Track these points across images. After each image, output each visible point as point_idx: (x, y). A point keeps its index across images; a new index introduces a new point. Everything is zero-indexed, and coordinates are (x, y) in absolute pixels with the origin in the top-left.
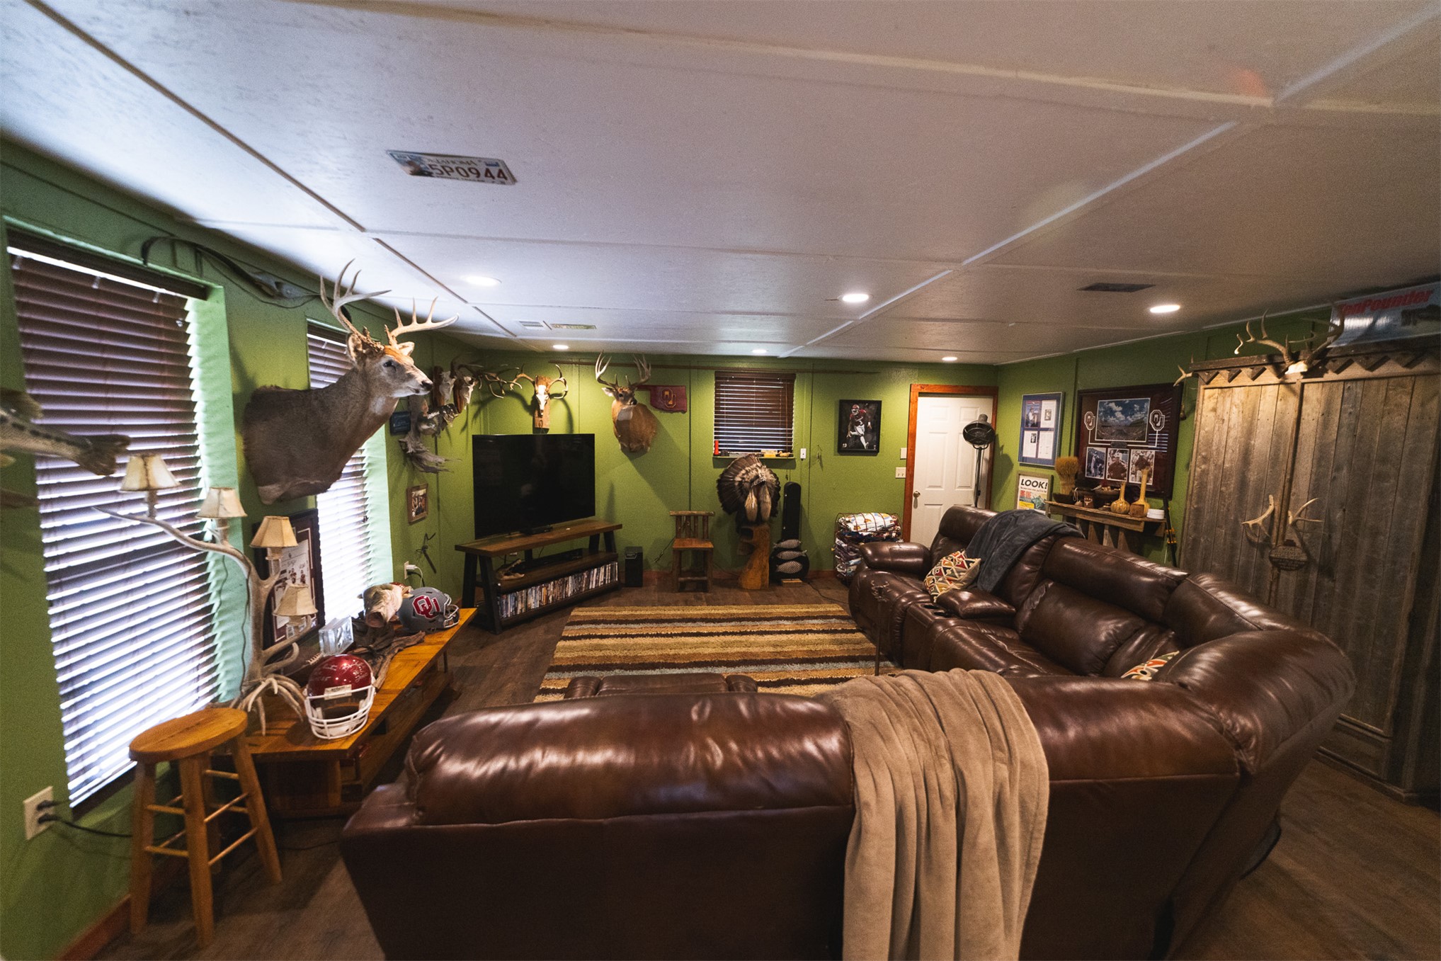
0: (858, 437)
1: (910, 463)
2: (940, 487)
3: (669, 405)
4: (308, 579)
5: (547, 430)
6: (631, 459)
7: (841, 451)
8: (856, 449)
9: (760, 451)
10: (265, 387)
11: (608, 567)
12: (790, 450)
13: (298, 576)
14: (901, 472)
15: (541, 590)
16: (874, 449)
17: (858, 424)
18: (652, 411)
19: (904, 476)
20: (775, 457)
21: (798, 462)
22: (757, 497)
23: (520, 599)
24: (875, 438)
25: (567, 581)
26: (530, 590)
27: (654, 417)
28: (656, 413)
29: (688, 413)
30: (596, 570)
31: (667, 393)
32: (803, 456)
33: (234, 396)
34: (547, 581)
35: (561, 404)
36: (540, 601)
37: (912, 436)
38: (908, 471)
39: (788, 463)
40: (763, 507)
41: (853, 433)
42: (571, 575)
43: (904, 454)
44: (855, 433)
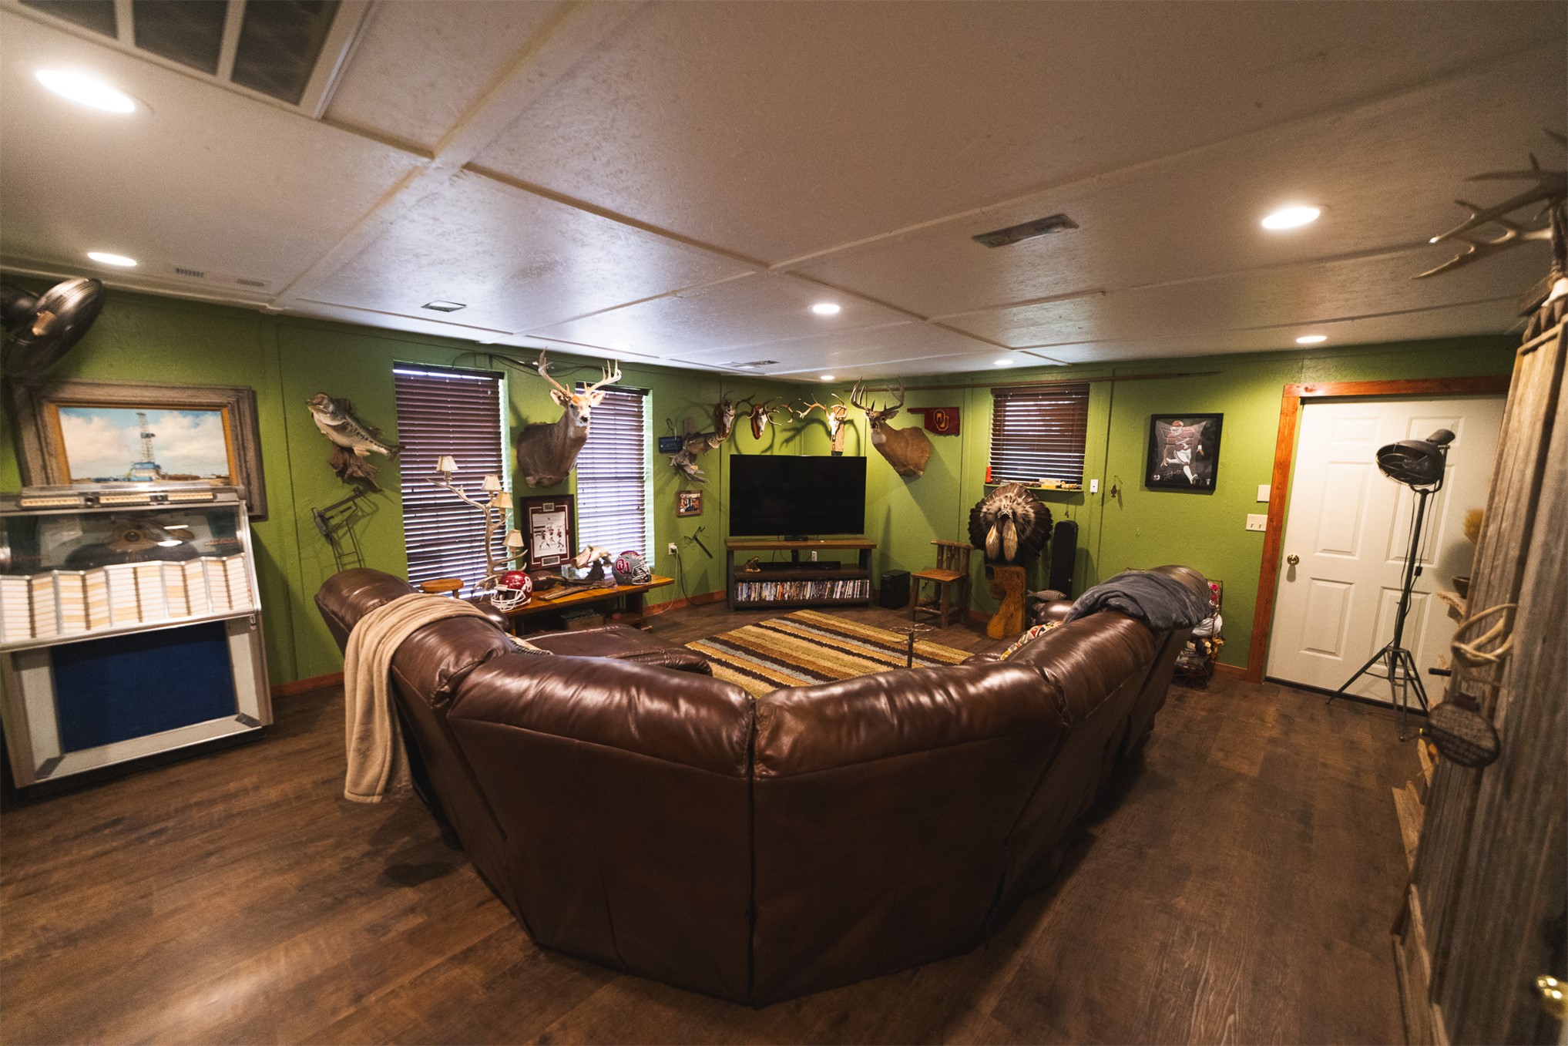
0: (1180, 466)
1: (1277, 511)
2: (1349, 553)
3: (941, 428)
4: (563, 534)
5: (841, 453)
6: (906, 483)
7: (1150, 484)
8: (1176, 483)
9: (1038, 480)
10: (536, 423)
11: (858, 583)
12: (1080, 481)
13: (555, 532)
14: (1258, 521)
15: (776, 586)
16: (1206, 484)
17: (1180, 448)
18: (927, 435)
19: (1264, 528)
20: (1054, 488)
21: (1087, 497)
22: (1000, 532)
23: (753, 589)
24: (1209, 469)
25: (806, 585)
26: (764, 585)
27: (928, 441)
28: (931, 436)
29: (961, 436)
30: (841, 583)
31: (939, 415)
32: (1092, 490)
33: (511, 428)
34: (783, 581)
35: (852, 429)
36: (775, 596)
37: (1283, 469)
38: (1270, 520)
39: (1074, 497)
40: (1006, 543)
41: (1171, 461)
42: (811, 580)
43: (1264, 492)
44: (1175, 461)
